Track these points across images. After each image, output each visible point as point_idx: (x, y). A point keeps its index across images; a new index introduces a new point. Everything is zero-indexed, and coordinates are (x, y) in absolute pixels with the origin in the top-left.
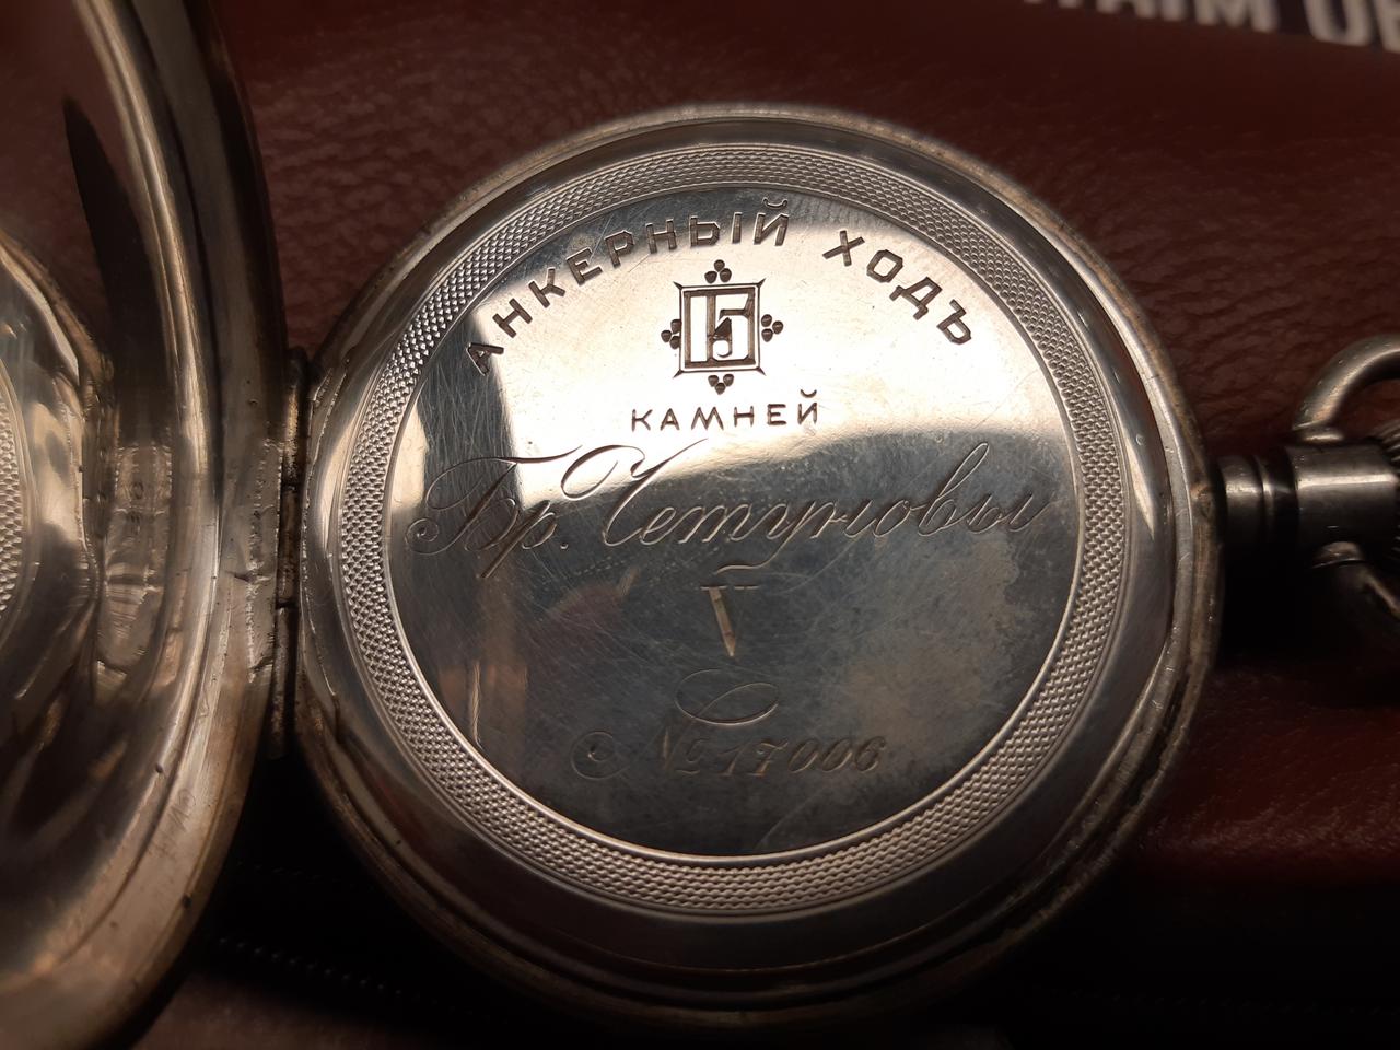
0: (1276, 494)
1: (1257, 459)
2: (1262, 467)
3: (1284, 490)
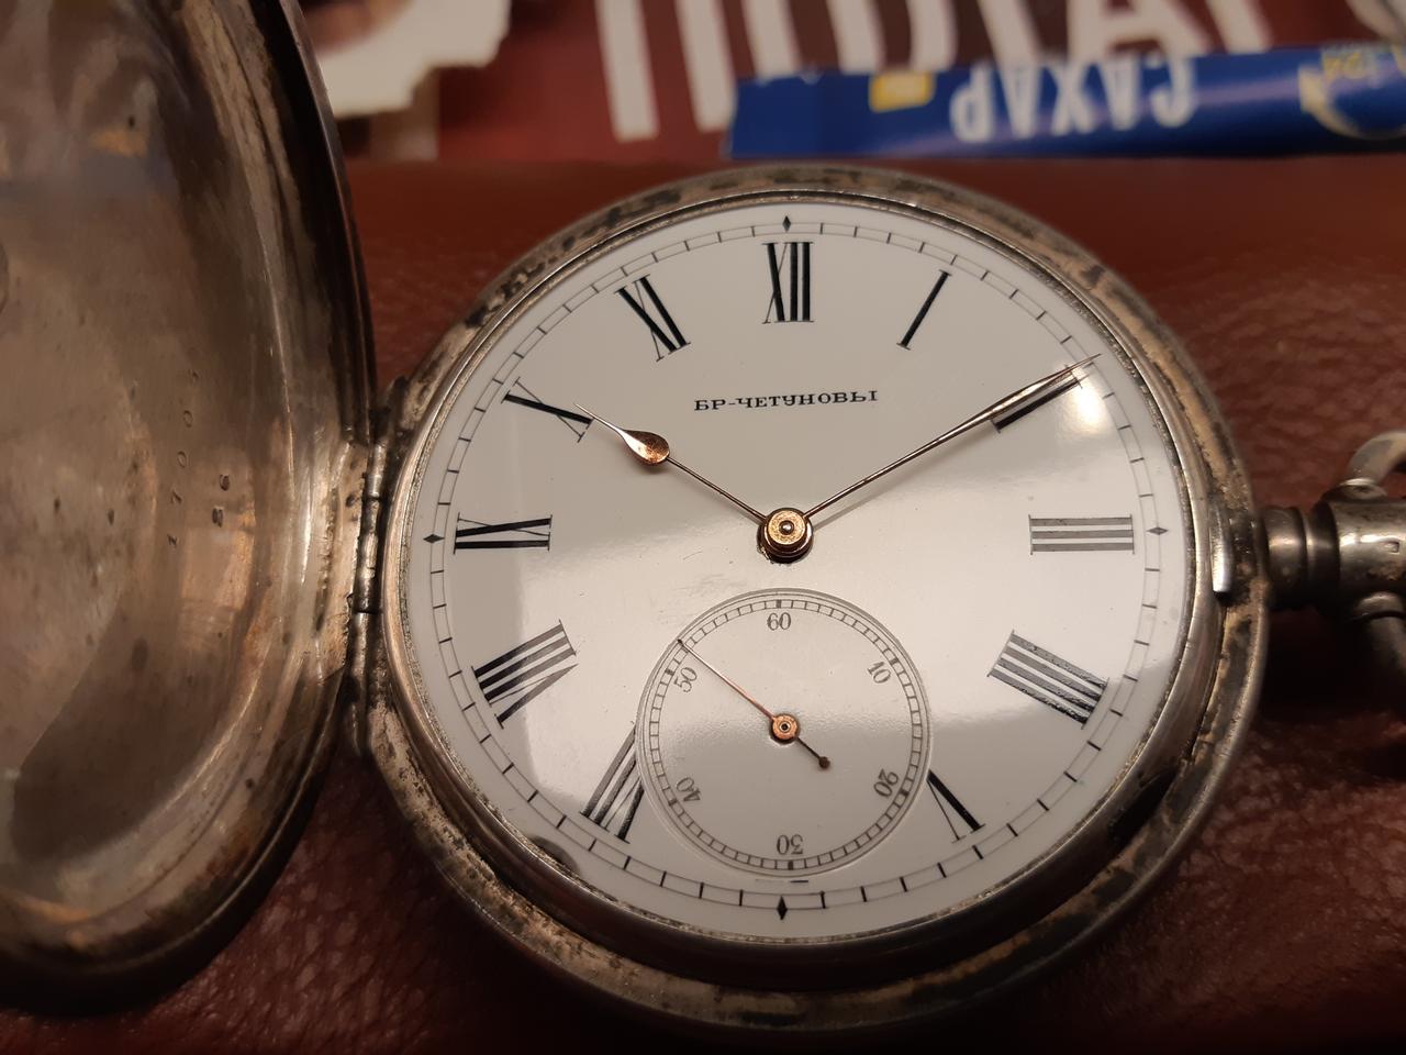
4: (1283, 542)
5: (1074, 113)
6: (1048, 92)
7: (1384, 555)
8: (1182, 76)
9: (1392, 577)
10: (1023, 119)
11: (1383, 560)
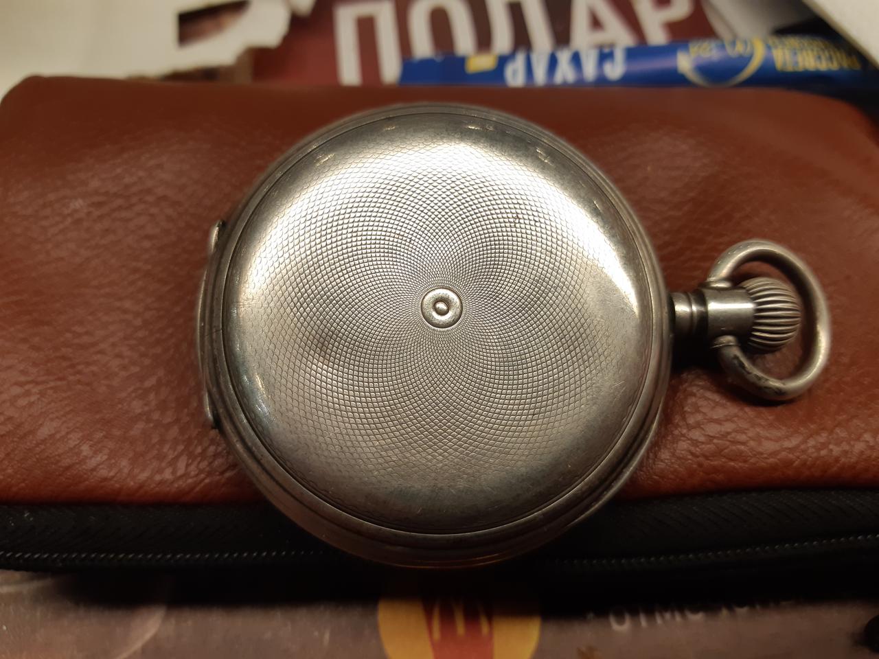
0: (698, 311)
1: (690, 295)
2: (692, 298)
3: (702, 309)
5: (565, 73)
6: (553, 63)
10: (540, 76)
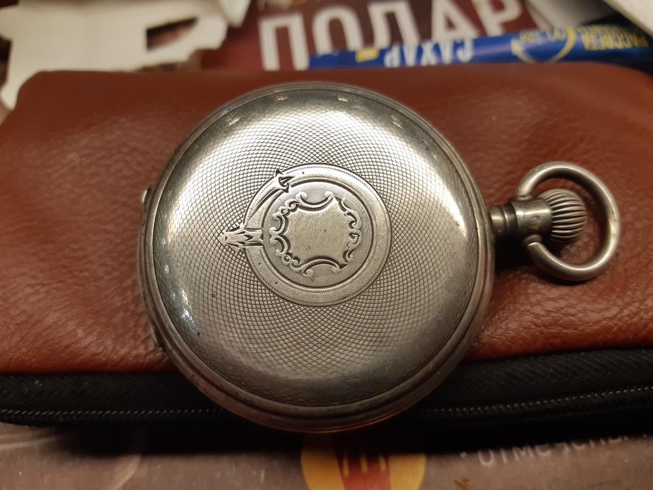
4: (497, 218)
5: (429, 58)
7: (533, 222)
8: (468, 45)
9: (536, 229)
10: (410, 60)
11: (533, 223)
